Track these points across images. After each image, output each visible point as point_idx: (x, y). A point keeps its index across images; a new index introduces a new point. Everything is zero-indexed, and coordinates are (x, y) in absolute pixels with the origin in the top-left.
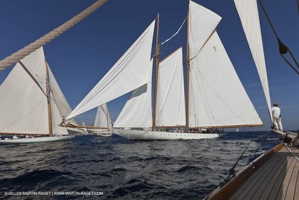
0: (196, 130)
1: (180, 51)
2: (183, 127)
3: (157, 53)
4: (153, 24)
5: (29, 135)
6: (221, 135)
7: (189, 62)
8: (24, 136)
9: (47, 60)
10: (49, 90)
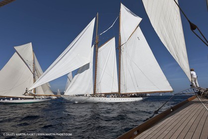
0: (125, 95)
1: (113, 40)
2: (116, 93)
3: (97, 41)
4: (94, 21)
5: (20, 98)
6: (144, 98)
7: (120, 47)
8: (17, 98)
9: (34, 51)
10: (35, 69)
